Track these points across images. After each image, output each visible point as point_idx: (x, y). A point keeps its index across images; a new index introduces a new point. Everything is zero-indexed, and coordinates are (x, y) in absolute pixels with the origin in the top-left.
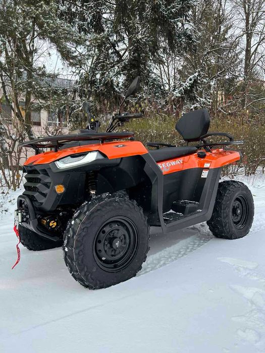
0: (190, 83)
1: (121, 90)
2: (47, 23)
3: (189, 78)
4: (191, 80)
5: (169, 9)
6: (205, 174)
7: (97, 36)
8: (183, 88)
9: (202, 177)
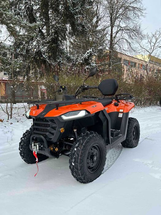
0: (88, 55)
1: (46, 56)
2: (5, 13)
3: (87, 52)
4: (88, 53)
5: (74, 10)
6: (120, 115)
7: (36, 25)
8: (84, 58)
9: (119, 117)
